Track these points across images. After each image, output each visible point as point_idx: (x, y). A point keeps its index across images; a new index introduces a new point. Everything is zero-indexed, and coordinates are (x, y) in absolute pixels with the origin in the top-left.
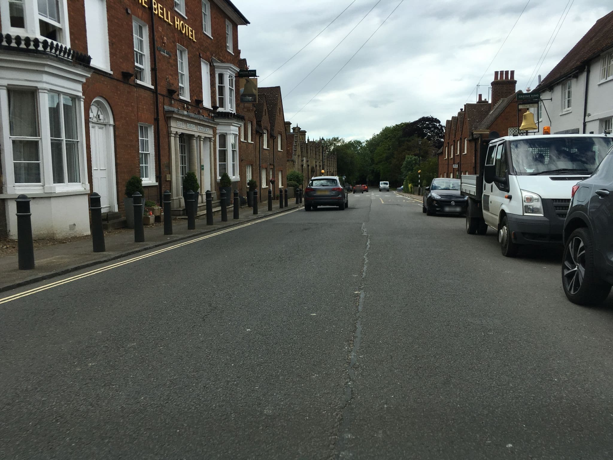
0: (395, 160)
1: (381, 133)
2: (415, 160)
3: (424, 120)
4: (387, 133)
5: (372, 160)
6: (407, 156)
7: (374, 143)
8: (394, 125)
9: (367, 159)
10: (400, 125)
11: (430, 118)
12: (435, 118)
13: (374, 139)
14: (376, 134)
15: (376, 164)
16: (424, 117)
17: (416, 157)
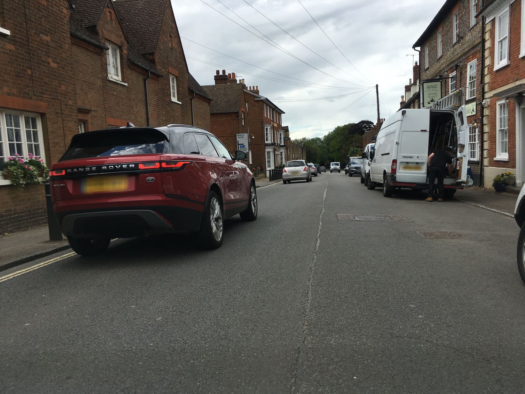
0: (344, 151)
1: (334, 131)
2: (356, 150)
3: (363, 122)
4: (339, 131)
5: (329, 151)
6: (351, 148)
7: (329, 138)
8: (343, 125)
9: (325, 149)
10: (347, 125)
11: (366, 121)
12: (370, 121)
13: (329, 135)
14: (330, 132)
15: (331, 153)
16: (362, 121)
17: (357, 148)
